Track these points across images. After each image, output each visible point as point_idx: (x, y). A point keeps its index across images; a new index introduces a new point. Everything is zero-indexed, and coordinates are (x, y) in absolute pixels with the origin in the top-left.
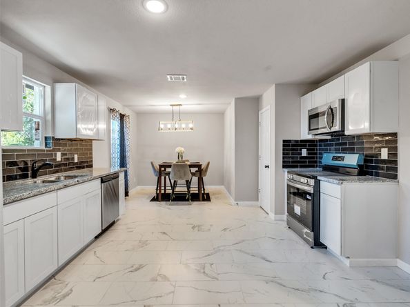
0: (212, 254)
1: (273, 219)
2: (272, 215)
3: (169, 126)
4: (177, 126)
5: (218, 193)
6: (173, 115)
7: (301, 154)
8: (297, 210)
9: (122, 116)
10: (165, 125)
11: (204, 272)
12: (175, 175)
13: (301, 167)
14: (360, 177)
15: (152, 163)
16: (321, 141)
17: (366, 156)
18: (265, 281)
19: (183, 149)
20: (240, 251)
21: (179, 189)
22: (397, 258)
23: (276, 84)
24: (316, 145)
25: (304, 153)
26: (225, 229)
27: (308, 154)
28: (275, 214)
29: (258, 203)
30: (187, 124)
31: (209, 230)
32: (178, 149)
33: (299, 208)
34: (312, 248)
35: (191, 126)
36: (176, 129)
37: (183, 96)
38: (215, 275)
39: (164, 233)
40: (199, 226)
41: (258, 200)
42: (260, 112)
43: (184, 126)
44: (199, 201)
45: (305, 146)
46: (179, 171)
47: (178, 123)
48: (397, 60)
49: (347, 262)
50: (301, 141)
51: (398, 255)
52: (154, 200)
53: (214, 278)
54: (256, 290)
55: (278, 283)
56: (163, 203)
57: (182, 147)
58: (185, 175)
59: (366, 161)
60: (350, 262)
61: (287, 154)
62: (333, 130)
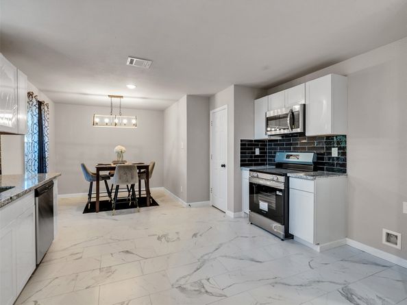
0: (201, 267)
1: (233, 217)
2: (230, 214)
3: (107, 121)
4: (116, 121)
5: (162, 196)
6: (111, 109)
7: (254, 153)
8: (264, 206)
9: (40, 104)
10: (102, 119)
11: (207, 292)
12: (120, 178)
13: (255, 165)
14: (316, 172)
15: (83, 166)
16: (270, 141)
17: (318, 154)
18: (270, 284)
19: (124, 149)
20: (226, 256)
21: (121, 195)
22: (346, 237)
23: (235, 85)
24: (266, 145)
25: (257, 152)
26: (195, 235)
27: (261, 153)
28: (234, 212)
29: (210, 203)
30: (129, 120)
31: (178, 238)
32: (119, 148)
33: (266, 204)
34: (282, 240)
35: (134, 121)
36: (116, 124)
37: (131, 86)
38: (221, 292)
39: (127, 252)
40: (164, 236)
41: (209, 200)
42: (211, 112)
43: (125, 121)
44: (146, 206)
45: (258, 145)
46: (126, 174)
47: (119, 119)
48: (346, 76)
49: (318, 249)
50: (255, 141)
51: (347, 234)
52: (87, 211)
53: (221, 296)
54: (270, 297)
55: (283, 284)
56: (103, 213)
57: (123, 146)
58: (132, 178)
59: (318, 159)
60: (321, 248)
61: (245, 153)
62: (295, 131)
